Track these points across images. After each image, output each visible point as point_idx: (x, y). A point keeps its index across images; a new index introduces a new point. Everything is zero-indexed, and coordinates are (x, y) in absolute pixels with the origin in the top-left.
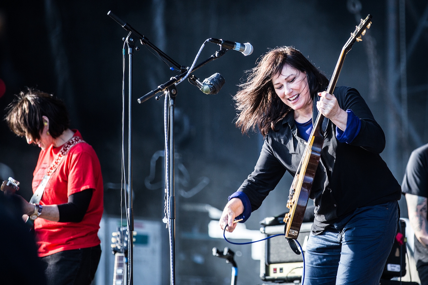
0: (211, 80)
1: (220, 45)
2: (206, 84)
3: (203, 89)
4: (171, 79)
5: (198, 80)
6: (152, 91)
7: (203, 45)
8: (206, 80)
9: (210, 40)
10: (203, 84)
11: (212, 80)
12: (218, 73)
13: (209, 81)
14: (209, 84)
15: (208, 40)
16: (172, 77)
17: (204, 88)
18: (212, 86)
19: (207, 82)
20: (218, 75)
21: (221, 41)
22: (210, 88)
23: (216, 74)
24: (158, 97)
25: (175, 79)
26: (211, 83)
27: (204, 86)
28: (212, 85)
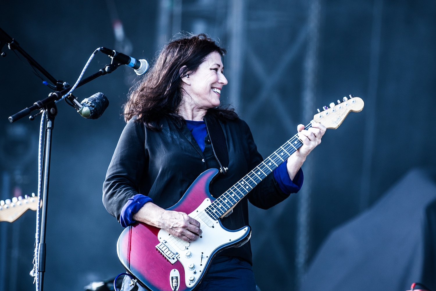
0: (92, 100)
1: (111, 57)
2: (86, 105)
3: (81, 112)
4: (50, 95)
5: (76, 100)
6: (27, 108)
7: (93, 55)
8: (86, 100)
9: (101, 50)
10: (82, 105)
11: (94, 101)
12: (101, 93)
13: (90, 102)
14: (90, 105)
15: (98, 49)
16: (51, 93)
17: (83, 111)
18: (93, 109)
19: (86, 103)
20: (100, 95)
21: (114, 52)
22: (90, 111)
23: (98, 94)
24: (33, 116)
25: (55, 95)
26: (93, 105)
27: (83, 108)
28: (93, 107)
